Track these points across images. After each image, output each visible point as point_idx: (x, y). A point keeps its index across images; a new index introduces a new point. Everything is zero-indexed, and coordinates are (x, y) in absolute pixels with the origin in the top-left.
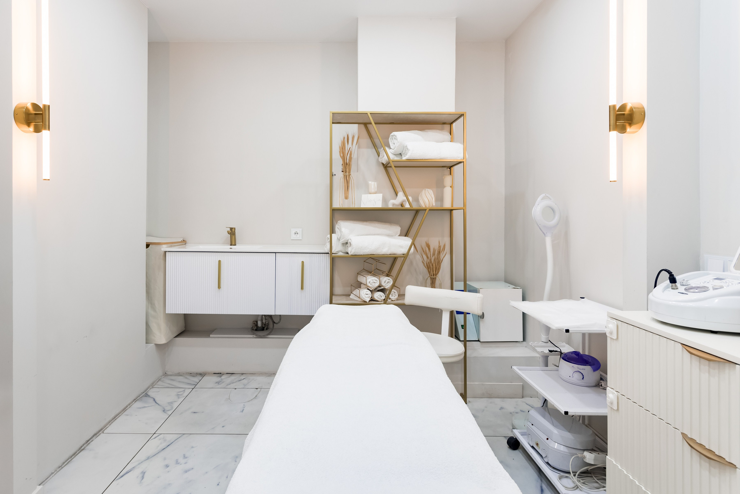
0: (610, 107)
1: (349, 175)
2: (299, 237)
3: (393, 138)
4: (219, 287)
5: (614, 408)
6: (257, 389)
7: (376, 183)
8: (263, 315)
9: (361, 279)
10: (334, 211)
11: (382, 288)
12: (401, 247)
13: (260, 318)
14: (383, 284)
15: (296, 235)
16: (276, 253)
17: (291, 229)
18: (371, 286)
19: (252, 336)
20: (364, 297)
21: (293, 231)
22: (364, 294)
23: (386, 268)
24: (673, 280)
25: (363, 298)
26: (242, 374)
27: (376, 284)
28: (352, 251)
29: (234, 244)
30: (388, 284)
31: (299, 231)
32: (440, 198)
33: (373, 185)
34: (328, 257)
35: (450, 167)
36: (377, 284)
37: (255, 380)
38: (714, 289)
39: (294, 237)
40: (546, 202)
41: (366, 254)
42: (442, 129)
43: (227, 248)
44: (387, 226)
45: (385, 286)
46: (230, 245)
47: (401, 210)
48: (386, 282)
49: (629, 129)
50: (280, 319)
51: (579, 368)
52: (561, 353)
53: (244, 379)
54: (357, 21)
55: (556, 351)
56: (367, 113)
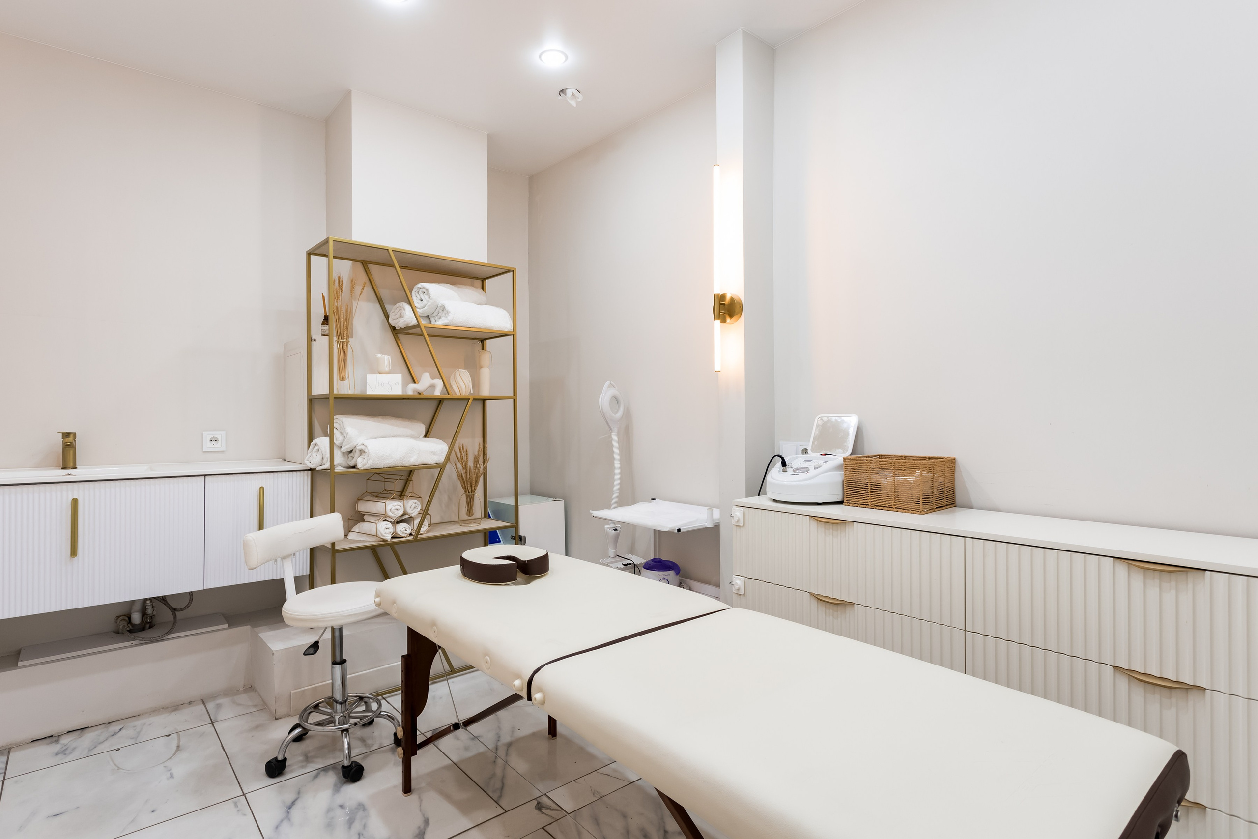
0: (715, 295)
1: (347, 343)
2: (220, 446)
3: (420, 292)
4: (74, 552)
5: (741, 593)
6: (169, 735)
7: (390, 357)
8: (146, 600)
9: (363, 507)
10: (312, 401)
11: (407, 516)
12: (434, 453)
13: (137, 607)
14: (409, 510)
15: (213, 442)
16: (205, 476)
17: (203, 432)
18: (393, 515)
19: (129, 644)
20: (383, 533)
21: (208, 436)
22: (384, 528)
24: (784, 464)
25: (382, 535)
26: (109, 723)
27: (399, 512)
28: (362, 463)
29: (71, 465)
30: (415, 510)
31: (219, 435)
32: (476, 383)
33: (386, 360)
34: (306, 477)
35: (481, 338)
36: (401, 512)
37: (150, 725)
38: (816, 468)
39: (208, 446)
40: (612, 392)
41: (388, 466)
42: (472, 285)
43: (59, 474)
44: (407, 423)
45: (412, 514)
46: (62, 469)
47: (419, 399)
48: (413, 507)
49: (728, 320)
50: (191, 600)
51: (664, 575)
52: (635, 565)
53: (121, 730)
54: (349, 93)
55: (630, 564)
56: (387, 250)
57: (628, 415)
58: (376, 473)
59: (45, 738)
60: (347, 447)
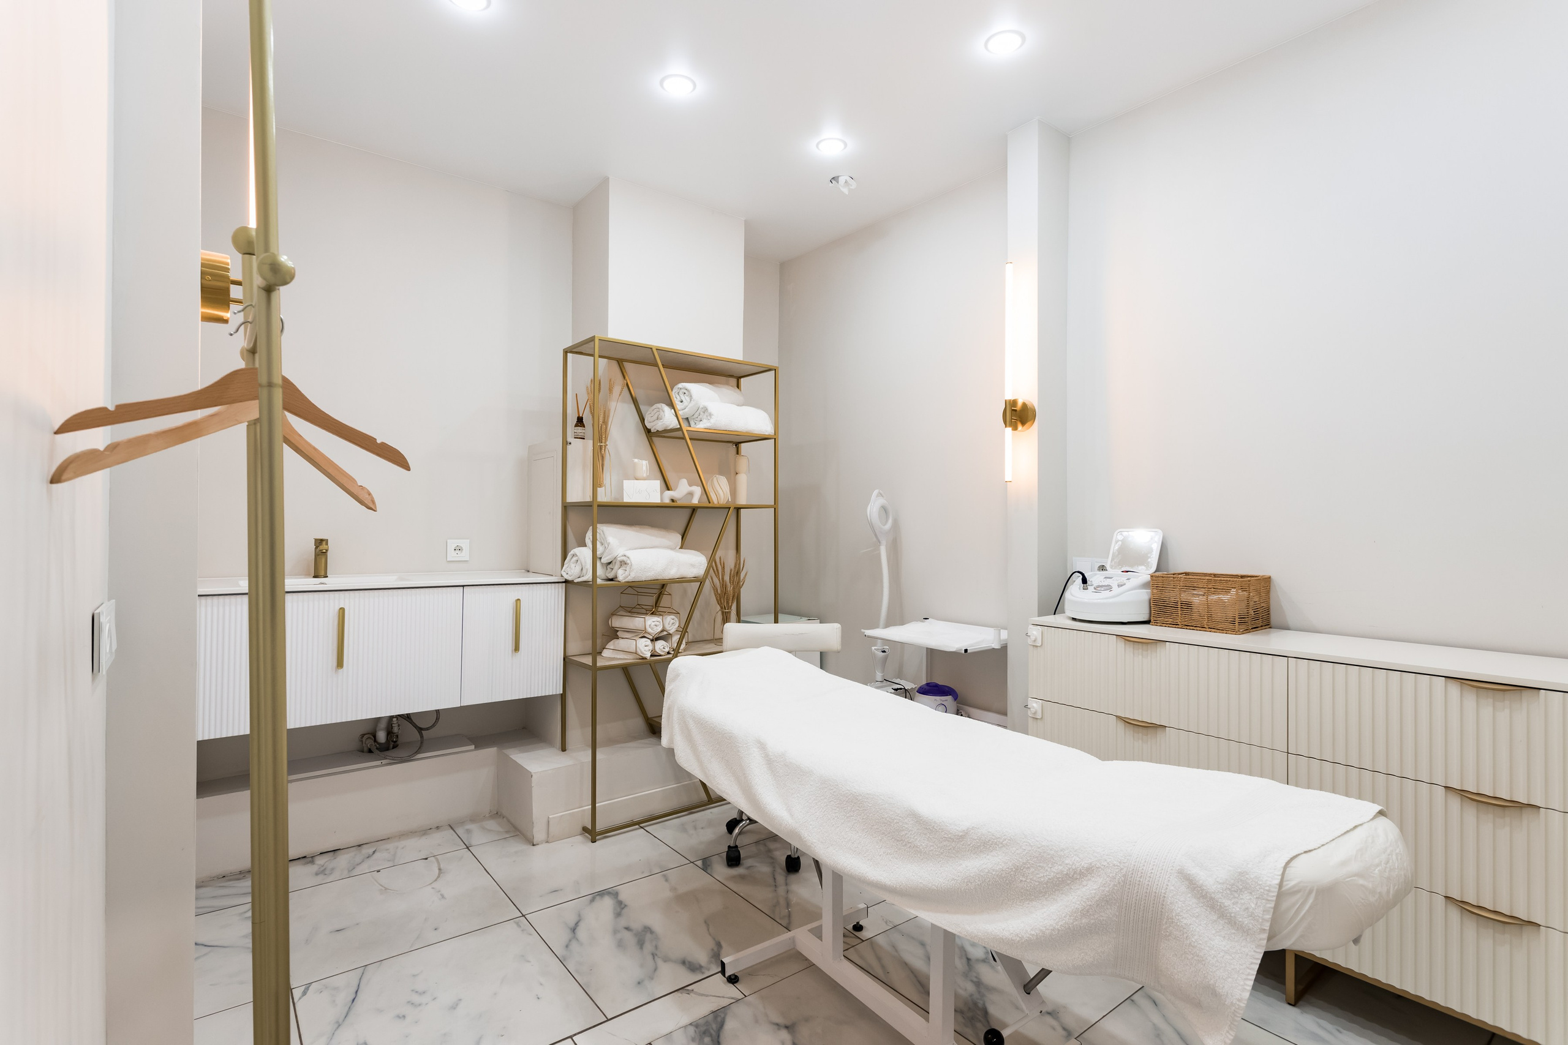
0: (1006, 401)
1: (605, 446)
2: (464, 555)
3: (680, 393)
4: (340, 664)
5: (1038, 718)
6: (426, 859)
7: (647, 462)
8: (391, 717)
9: (617, 622)
10: (566, 508)
11: (665, 633)
12: (693, 566)
13: (383, 725)
14: (667, 627)
15: (457, 551)
16: (463, 586)
17: (448, 541)
18: (652, 631)
19: (378, 763)
20: (643, 650)
21: (452, 544)
22: (643, 644)
23: (650, 601)
24: (1084, 581)
25: (642, 652)
26: (359, 846)
27: (658, 628)
28: (623, 576)
29: (322, 573)
30: (673, 626)
31: (465, 544)
32: (734, 491)
33: (644, 465)
34: (560, 590)
35: (736, 442)
36: (660, 629)
37: (403, 848)
38: (1119, 586)
39: (452, 555)
40: (881, 501)
41: (649, 579)
42: (727, 384)
43: (312, 583)
44: (662, 533)
45: (670, 630)
46: (314, 577)
47: (673, 507)
48: (671, 623)
49: (1020, 427)
50: (437, 719)
51: (941, 700)
52: (906, 690)
53: (374, 852)
54: (605, 182)
55: (901, 689)
56: (651, 348)
57: (896, 526)
58: (629, 586)
59: (299, 858)
60: (608, 558)
